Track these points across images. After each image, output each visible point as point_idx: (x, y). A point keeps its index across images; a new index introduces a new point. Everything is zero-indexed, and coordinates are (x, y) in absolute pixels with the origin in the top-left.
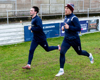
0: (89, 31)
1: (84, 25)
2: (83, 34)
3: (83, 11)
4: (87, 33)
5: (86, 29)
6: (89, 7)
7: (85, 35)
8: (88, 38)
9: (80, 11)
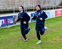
0: (15, 24)
1: (11, 19)
2: (11, 26)
3: (10, 8)
4: (14, 25)
5: (13, 22)
6: (14, 5)
7: (12, 27)
8: (15, 29)
9: (8, 8)
